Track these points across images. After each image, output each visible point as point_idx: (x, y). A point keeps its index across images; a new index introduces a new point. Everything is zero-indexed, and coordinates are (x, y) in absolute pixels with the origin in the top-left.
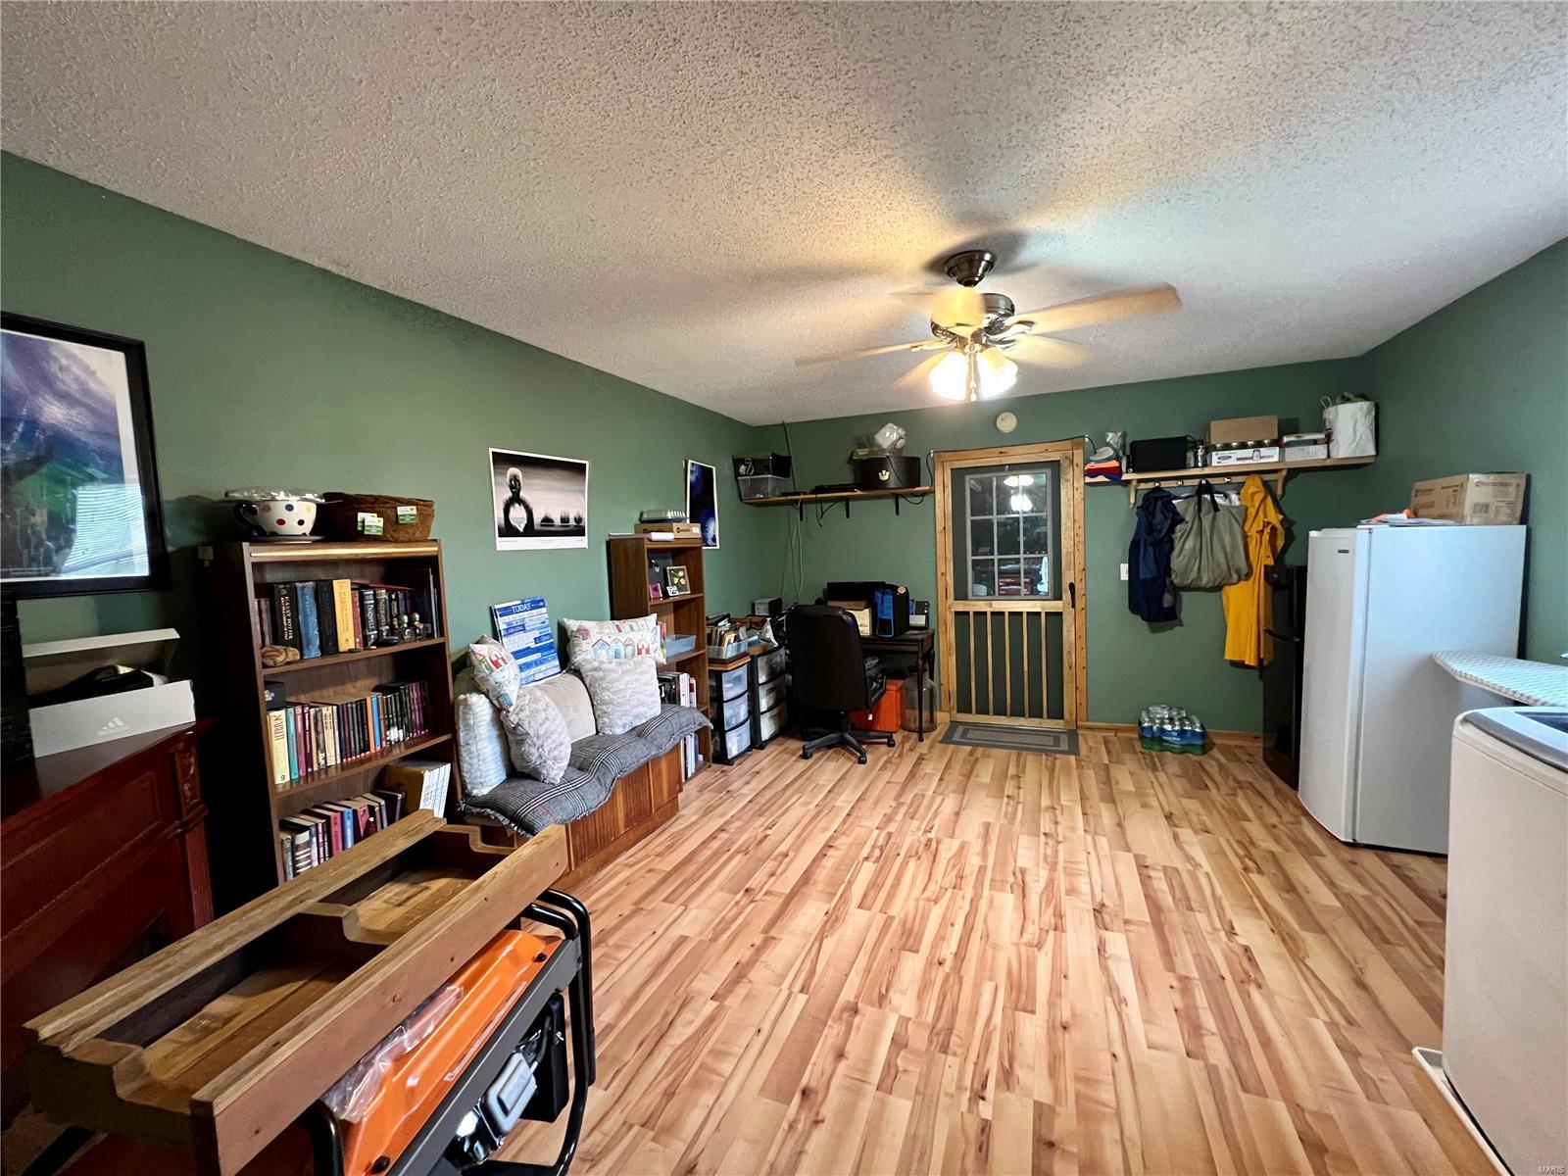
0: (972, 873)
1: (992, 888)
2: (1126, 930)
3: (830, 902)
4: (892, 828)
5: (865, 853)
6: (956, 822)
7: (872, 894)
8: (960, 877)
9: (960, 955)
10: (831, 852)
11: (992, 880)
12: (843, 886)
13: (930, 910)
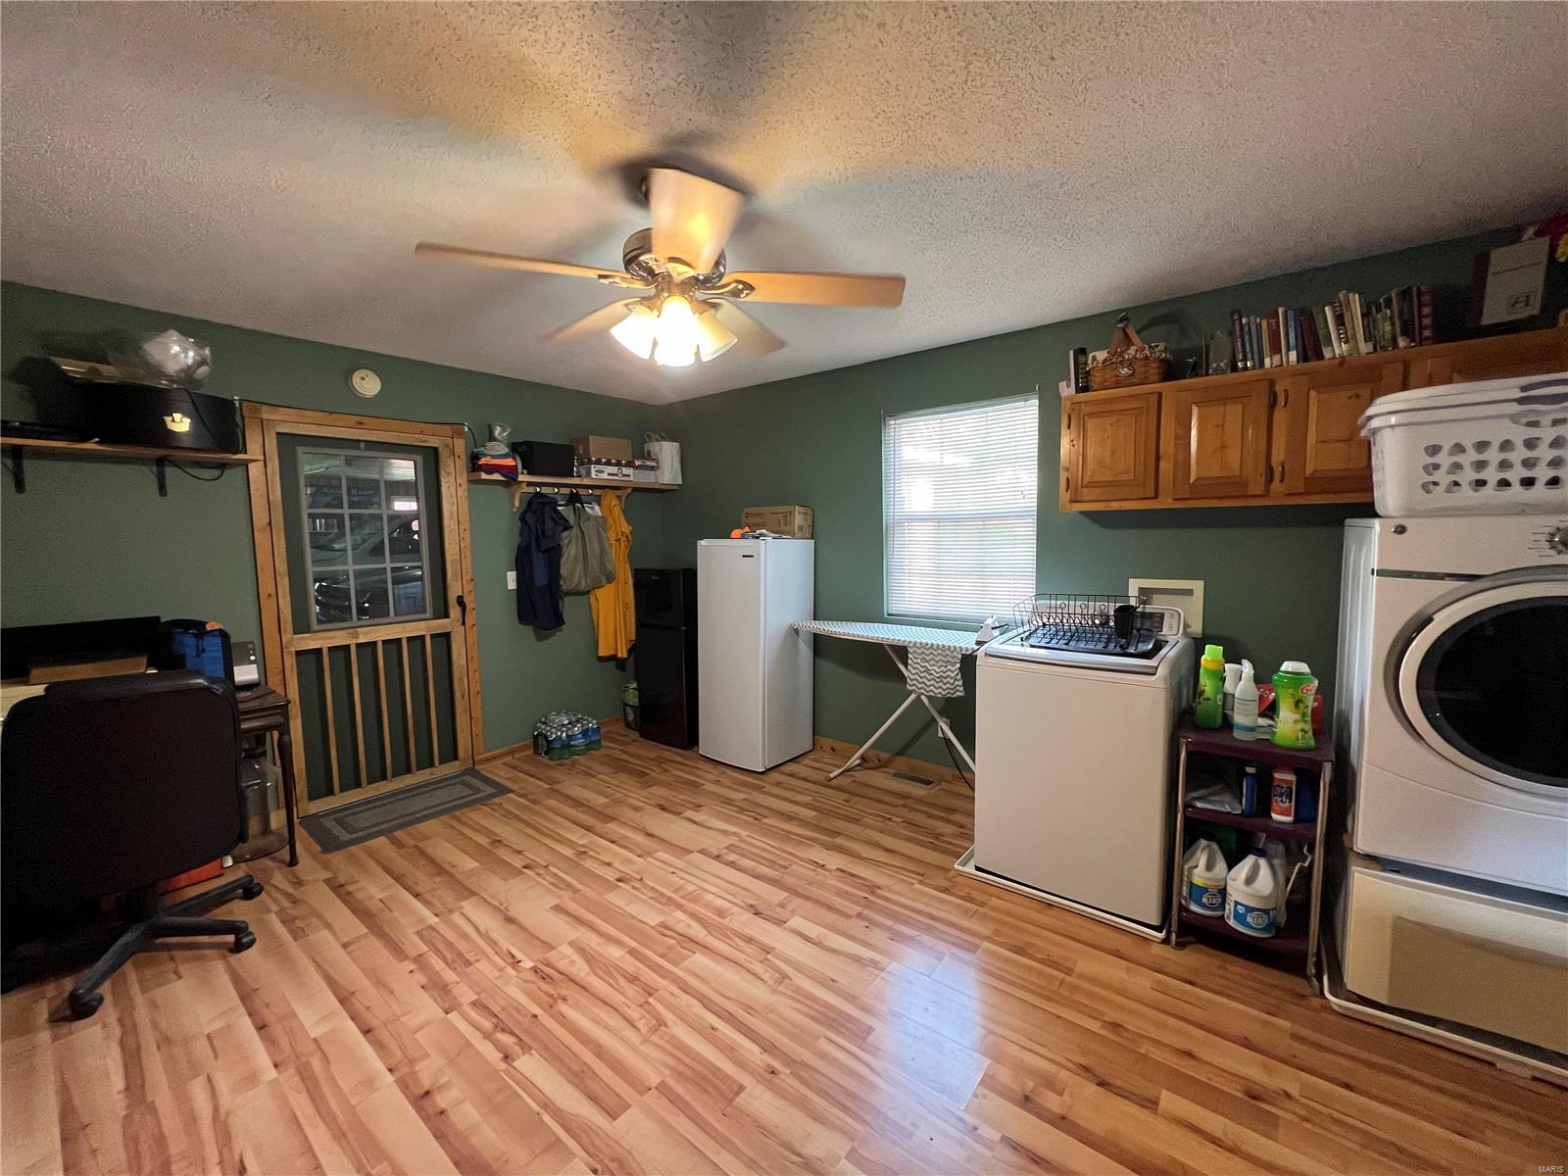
0: (635, 966)
1: (676, 964)
2: (793, 911)
3: (574, 1155)
4: (465, 994)
5: (493, 1055)
6: (523, 928)
7: (594, 1086)
8: (633, 979)
9: (768, 1047)
10: (442, 1101)
11: (662, 956)
12: (547, 1118)
13: (673, 1037)
